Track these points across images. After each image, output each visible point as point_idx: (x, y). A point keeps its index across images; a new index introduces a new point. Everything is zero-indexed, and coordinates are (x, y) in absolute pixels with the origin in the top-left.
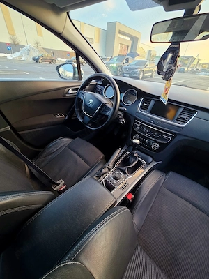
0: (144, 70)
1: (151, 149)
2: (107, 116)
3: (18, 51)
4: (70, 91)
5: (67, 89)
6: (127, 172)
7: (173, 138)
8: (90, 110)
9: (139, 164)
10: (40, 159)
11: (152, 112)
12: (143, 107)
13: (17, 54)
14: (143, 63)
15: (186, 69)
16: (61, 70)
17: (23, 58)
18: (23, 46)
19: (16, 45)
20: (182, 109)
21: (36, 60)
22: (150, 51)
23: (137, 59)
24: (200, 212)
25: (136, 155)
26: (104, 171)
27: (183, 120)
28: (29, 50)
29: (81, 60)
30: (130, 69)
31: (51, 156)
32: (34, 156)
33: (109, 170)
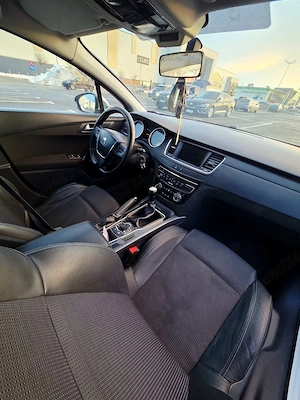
0: (216, 105)
1: (172, 200)
2: (120, 158)
3: (44, 73)
4: (88, 127)
5: (84, 125)
6: (137, 224)
7: (196, 187)
8: (103, 150)
9: (156, 217)
10: (44, 207)
11: (179, 157)
12: (171, 151)
13: (42, 77)
14: (214, 96)
15: (280, 107)
16: (81, 100)
17: (50, 83)
18: (52, 66)
19: (41, 64)
20: (210, 154)
21: (67, 86)
22: (229, 79)
23: (209, 89)
24: (214, 274)
25: (153, 206)
26: (108, 219)
27: (210, 167)
28: (58, 72)
29: (102, 89)
30: (195, 103)
31: (58, 204)
32: (39, 203)
33: (117, 219)
